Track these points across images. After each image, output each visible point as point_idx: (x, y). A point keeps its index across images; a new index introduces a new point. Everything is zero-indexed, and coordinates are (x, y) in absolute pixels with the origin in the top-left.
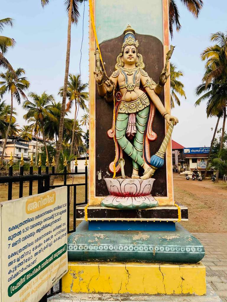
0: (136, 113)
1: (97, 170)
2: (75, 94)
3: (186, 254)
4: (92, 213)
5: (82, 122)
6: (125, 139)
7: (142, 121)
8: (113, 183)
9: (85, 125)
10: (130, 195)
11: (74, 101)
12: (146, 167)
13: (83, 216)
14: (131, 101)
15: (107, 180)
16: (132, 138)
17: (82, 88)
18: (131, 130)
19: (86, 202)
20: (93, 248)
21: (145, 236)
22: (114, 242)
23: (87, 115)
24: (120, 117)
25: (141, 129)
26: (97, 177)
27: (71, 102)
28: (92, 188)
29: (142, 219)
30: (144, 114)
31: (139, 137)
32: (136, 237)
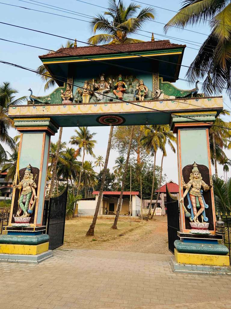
0: (26, 195)
1: (13, 214)
2: (84, 142)
3: (32, 242)
4: (8, 229)
5: (97, 163)
6: (22, 203)
7: (28, 198)
8: (16, 219)
9: (99, 165)
10: (19, 223)
11: (83, 148)
12: (26, 213)
13: (5, 229)
14: (25, 191)
15: (15, 218)
16: (24, 204)
17: (90, 137)
18: (24, 201)
19: (7, 225)
20: (5, 239)
21: (22, 236)
22: (12, 238)
23: (101, 157)
24: (21, 196)
25: (27, 200)
26: (13, 216)
27: (80, 149)
28: (10, 220)
29: (23, 231)
30: (28, 195)
31: (26, 203)
32: (19, 236)
